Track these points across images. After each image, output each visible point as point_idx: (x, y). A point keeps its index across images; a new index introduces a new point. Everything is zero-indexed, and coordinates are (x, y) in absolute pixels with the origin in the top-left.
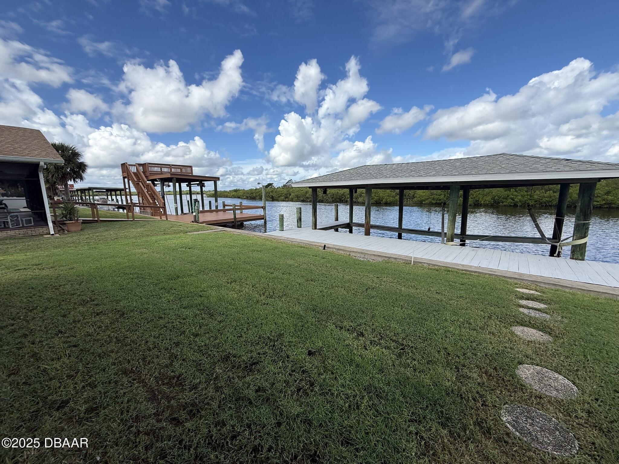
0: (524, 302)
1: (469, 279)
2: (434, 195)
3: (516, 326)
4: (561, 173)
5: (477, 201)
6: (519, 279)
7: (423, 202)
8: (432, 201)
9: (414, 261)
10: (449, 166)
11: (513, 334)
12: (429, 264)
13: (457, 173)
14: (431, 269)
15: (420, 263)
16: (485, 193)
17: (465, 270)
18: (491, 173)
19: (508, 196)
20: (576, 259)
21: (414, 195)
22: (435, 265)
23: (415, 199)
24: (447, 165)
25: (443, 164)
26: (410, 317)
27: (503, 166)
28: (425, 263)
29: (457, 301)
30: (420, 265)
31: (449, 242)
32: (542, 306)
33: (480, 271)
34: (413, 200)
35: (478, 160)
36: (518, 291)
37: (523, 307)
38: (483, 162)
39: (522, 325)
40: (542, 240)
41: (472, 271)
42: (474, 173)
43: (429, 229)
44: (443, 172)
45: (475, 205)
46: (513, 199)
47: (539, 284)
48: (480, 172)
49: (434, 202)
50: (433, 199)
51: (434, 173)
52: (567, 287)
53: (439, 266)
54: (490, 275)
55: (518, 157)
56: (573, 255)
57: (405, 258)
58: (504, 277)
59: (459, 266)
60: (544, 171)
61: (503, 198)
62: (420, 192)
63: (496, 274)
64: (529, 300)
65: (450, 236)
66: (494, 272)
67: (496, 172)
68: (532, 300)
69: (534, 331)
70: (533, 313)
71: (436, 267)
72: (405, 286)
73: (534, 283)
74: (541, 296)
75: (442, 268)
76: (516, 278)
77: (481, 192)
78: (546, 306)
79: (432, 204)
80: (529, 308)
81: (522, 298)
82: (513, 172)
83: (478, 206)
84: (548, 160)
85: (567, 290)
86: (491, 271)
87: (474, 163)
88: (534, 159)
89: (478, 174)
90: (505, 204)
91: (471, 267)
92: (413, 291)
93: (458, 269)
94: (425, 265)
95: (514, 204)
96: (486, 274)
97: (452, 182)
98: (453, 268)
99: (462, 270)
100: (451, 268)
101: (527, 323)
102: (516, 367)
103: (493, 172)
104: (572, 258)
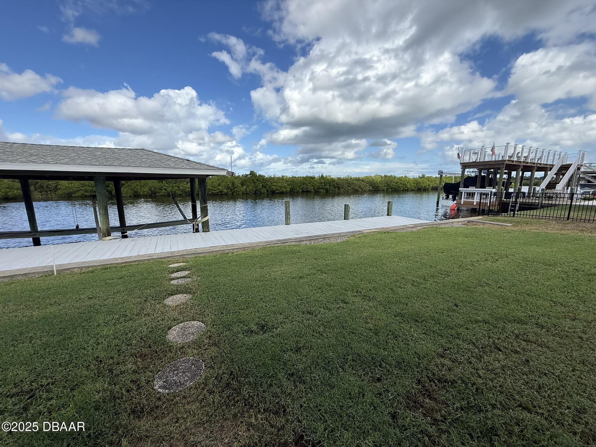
0: (174, 275)
1: (128, 270)
2: (86, 186)
3: (168, 297)
4: (184, 170)
5: (136, 192)
6: (172, 257)
7: (74, 195)
8: (85, 193)
9: (57, 271)
10: (88, 154)
11: (165, 306)
12: (81, 268)
13: (98, 163)
14: (84, 273)
15: (68, 269)
16: (142, 184)
17: (125, 263)
18: (133, 165)
19: (162, 187)
20: (205, 232)
21: (57, 186)
22: (89, 267)
23: (59, 192)
24: (85, 154)
25: (80, 151)
26: (46, 346)
27: (143, 160)
28: (74, 268)
29: (114, 298)
30: (69, 272)
31: (106, 237)
32: (187, 273)
33: (139, 259)
34: (57, 193)
35: (120, 151)
36: (170, 267)
37: (173, 279)
38: (125, 155)
39: (172, 295)
40: (185, 221)
41: (131, 262)
42: (116, 164)
43: (77, 227)
44: (79, 161)
45: (135, 196)
46: (166, 190)
47: (185, 257)
48: (123, 164)
49: (88, 194)
50: (86, 191)
51: (67, 160)
52: (201, 253)
53: (94, 266)
54: (148, 260)
55: (155, 154)
56: (203, 229)
57: (41, 270)
58: (160, 258)
59: (117, 261)
60: (174, 167)
61: (158, 189)
62: (64, 183)
63: (153, 257)
64: (178, 272)
65: (105, 231)
66: (152, 256)
67: (137, 165)
68: (180, 271)
69: (179, 296)
70: (181, 282)
71: (90, 269)
72: (38, 308)
73: (182, 256)
74: (186, 265)
75: (99, 267)
76: (169, 257)
77: (138, 183)
78: (189, 272)
79: (86, 196)
80: (178, 278)
81: (173, 272)
82: (151, 166)
83: (138, 196)
84: (176, 159)
85: (201, 255)
86: (149, 256)
87: (116, 155)
88: (167, 157)
89: (120, 165)
90: (160, 194)
91: (130, 257)
92: (52, 309)
93: (117, 264)
94: (75, 270)
95: (168, 194)
96: (145, 260)
97: (95, 173)
98: (111, 264)
99: (122, 263)
100: (109, 264)
101: (176, 291)
102: (166, 333)
103: (135, 165)
104: (203, 232)
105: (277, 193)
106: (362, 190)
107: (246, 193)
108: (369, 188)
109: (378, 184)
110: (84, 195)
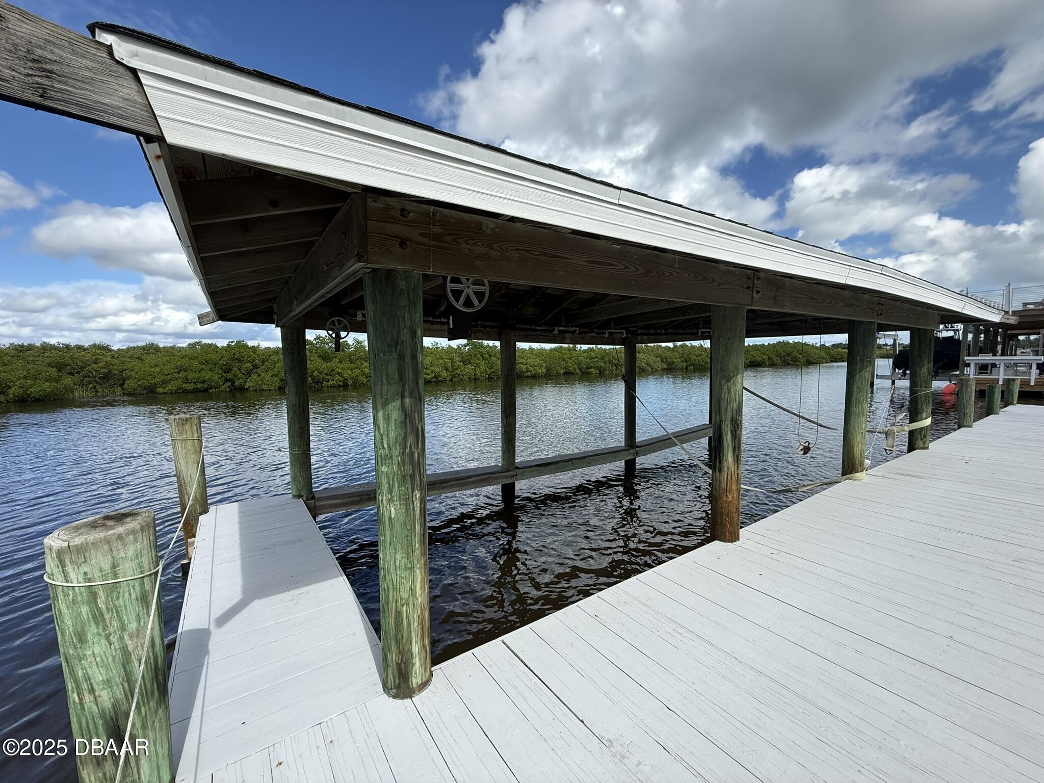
105: (528, 377)
106: (652, 369)
107: (475, 379)
108: (660, 365)
109: (671, 358)
110: (182, 388)
